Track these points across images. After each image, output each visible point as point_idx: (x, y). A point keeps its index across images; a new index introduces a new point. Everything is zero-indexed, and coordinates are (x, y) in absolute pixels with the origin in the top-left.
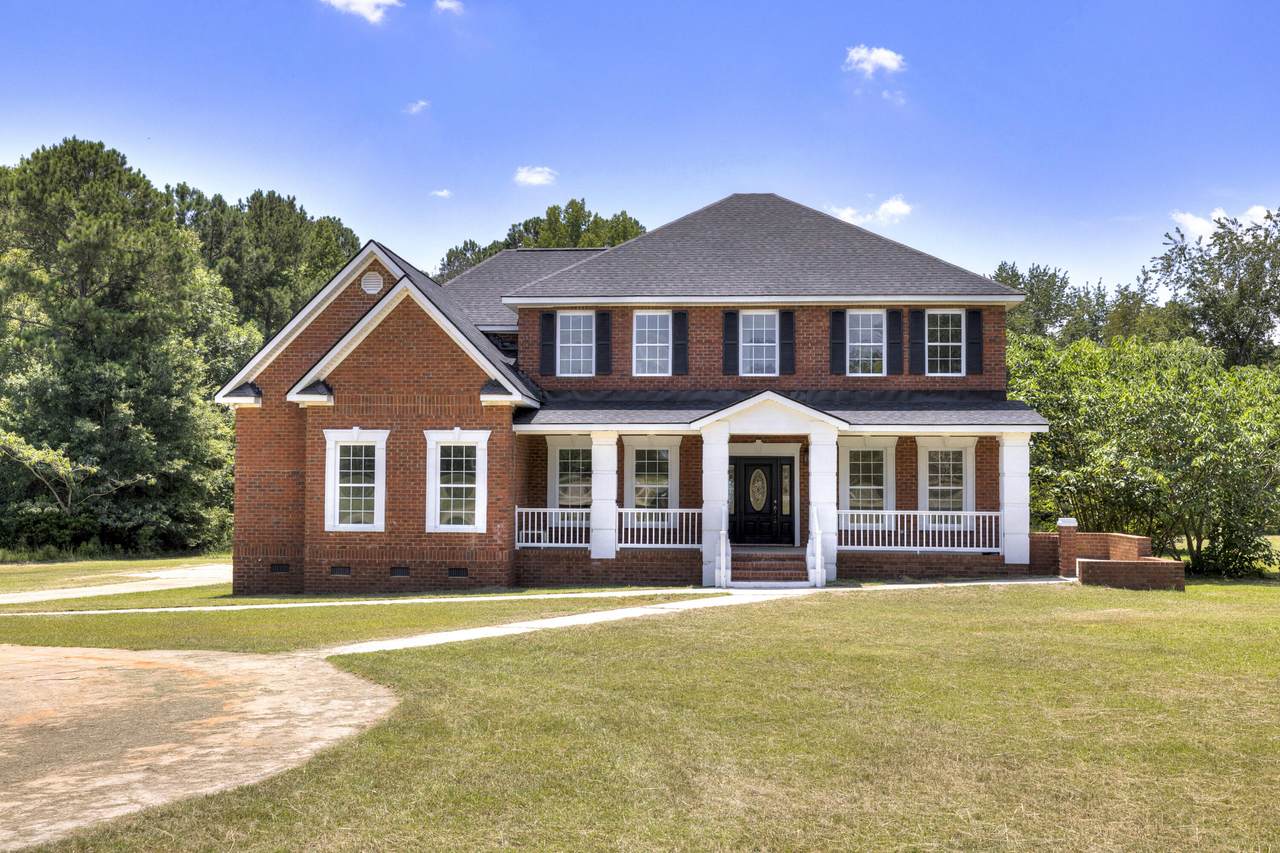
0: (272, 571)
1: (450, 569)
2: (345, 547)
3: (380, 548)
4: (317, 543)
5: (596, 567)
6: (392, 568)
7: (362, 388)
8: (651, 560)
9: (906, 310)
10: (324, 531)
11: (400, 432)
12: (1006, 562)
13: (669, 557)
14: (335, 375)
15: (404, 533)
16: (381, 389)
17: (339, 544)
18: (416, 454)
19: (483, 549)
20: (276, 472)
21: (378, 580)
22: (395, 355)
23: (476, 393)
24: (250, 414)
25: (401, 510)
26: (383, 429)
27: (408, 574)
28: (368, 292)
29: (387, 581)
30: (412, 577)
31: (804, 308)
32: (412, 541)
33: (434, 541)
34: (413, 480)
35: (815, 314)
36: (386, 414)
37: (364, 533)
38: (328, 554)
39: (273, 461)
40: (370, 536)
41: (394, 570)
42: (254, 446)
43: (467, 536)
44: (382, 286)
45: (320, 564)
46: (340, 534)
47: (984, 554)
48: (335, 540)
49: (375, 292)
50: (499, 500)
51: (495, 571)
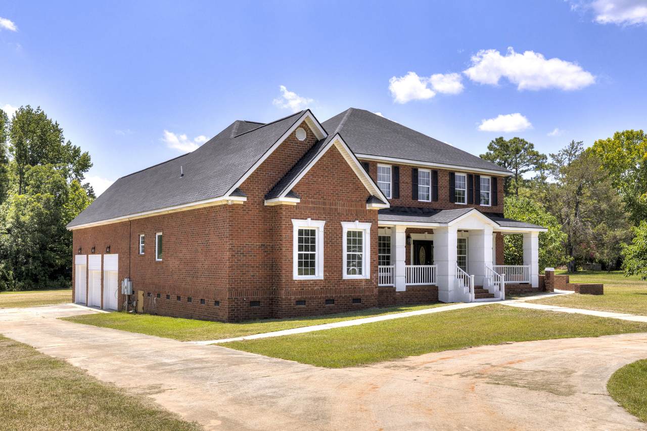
0: (251, 306)
1: (353, 299)
2: (303, 289)
3: (321, 289)
4: (288, 287)
5: (398, 295)
6: (326, 300)
7: (310, 196)
8: (419, 291)
9: (474, 175)
10: (292, 280)
11: (329, 222)
12: (533, 287)
13: (426, 289)
14: (296, 187)
15: (332, 280)
16: (320, 197)
17: (300, 287)
18: (337, 235)
19: (368, 287)
20: (252, 245)
21: (320, 307)
22: (326, 178)
23: (364, 202)
24: (237, 207)
25: (330, 267)
26: (321, 220)
27: (334, 303)
28: (300, 140)
29: (324, 307)
30: (336, 305)
31: (441, 170)
32: (335, 284)
33: (346, 284)
34: (336, 250)
35: (444, 173)
36: (322, 212)
37: (313, 280)
38: (295, 294)
39: (250, 238)
40: (315, 282)
41: (328, 301)
42: (239, 228)
43: (361, 281)
44: (305, 137)
45: (290, 300)
46: (300, 281)
47: (520, 284)
48: (298, 285)
49: (303, 140)
50: (374, 261)
51: (373, 299)
